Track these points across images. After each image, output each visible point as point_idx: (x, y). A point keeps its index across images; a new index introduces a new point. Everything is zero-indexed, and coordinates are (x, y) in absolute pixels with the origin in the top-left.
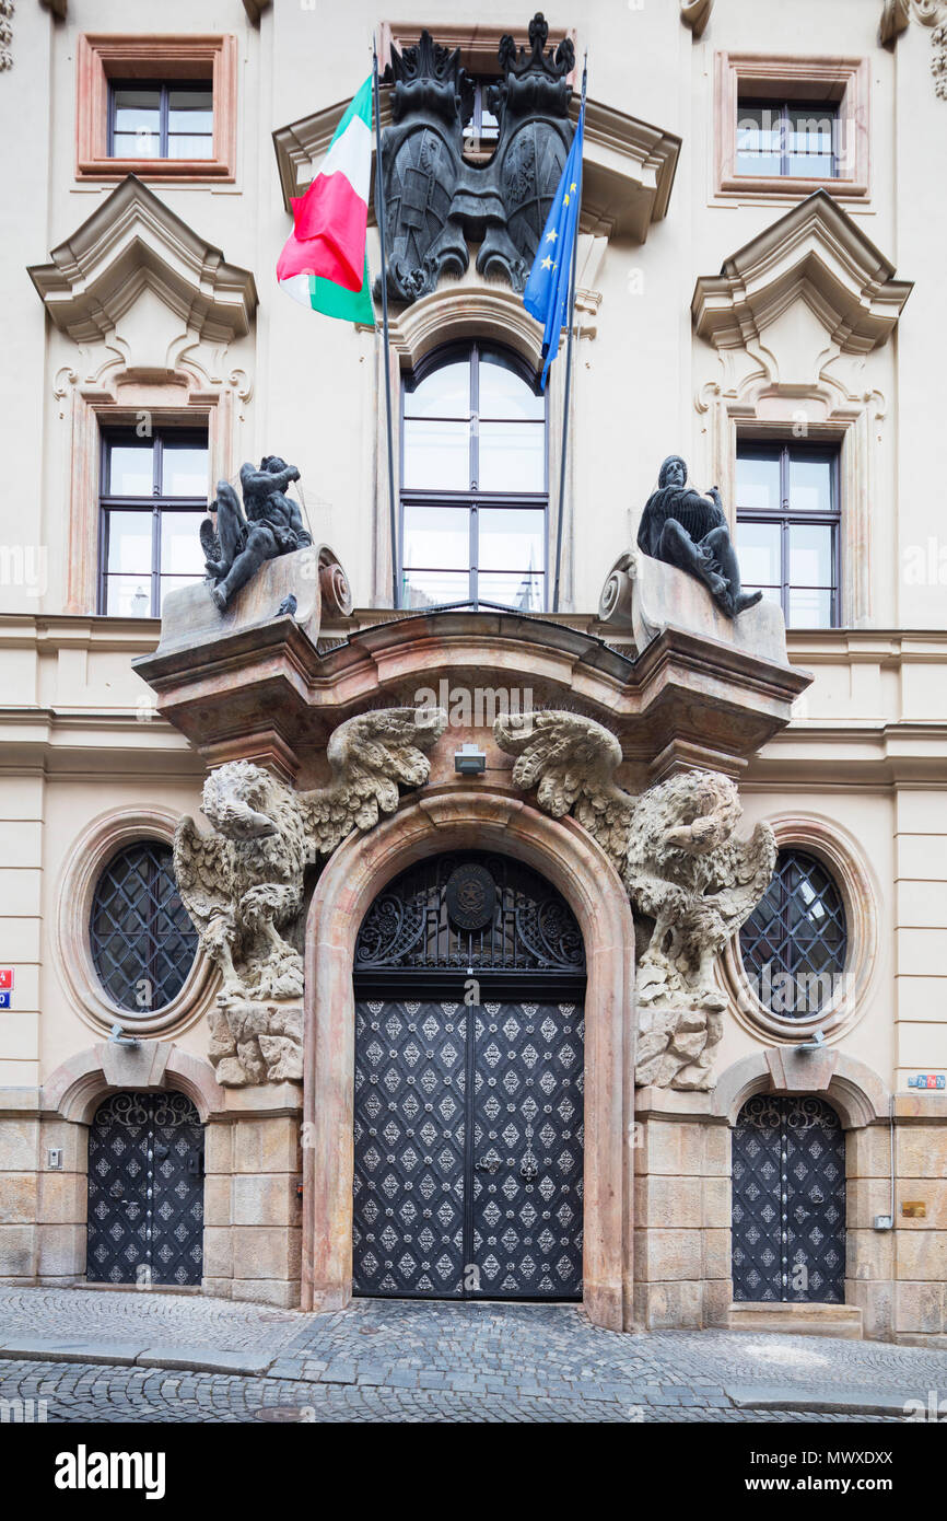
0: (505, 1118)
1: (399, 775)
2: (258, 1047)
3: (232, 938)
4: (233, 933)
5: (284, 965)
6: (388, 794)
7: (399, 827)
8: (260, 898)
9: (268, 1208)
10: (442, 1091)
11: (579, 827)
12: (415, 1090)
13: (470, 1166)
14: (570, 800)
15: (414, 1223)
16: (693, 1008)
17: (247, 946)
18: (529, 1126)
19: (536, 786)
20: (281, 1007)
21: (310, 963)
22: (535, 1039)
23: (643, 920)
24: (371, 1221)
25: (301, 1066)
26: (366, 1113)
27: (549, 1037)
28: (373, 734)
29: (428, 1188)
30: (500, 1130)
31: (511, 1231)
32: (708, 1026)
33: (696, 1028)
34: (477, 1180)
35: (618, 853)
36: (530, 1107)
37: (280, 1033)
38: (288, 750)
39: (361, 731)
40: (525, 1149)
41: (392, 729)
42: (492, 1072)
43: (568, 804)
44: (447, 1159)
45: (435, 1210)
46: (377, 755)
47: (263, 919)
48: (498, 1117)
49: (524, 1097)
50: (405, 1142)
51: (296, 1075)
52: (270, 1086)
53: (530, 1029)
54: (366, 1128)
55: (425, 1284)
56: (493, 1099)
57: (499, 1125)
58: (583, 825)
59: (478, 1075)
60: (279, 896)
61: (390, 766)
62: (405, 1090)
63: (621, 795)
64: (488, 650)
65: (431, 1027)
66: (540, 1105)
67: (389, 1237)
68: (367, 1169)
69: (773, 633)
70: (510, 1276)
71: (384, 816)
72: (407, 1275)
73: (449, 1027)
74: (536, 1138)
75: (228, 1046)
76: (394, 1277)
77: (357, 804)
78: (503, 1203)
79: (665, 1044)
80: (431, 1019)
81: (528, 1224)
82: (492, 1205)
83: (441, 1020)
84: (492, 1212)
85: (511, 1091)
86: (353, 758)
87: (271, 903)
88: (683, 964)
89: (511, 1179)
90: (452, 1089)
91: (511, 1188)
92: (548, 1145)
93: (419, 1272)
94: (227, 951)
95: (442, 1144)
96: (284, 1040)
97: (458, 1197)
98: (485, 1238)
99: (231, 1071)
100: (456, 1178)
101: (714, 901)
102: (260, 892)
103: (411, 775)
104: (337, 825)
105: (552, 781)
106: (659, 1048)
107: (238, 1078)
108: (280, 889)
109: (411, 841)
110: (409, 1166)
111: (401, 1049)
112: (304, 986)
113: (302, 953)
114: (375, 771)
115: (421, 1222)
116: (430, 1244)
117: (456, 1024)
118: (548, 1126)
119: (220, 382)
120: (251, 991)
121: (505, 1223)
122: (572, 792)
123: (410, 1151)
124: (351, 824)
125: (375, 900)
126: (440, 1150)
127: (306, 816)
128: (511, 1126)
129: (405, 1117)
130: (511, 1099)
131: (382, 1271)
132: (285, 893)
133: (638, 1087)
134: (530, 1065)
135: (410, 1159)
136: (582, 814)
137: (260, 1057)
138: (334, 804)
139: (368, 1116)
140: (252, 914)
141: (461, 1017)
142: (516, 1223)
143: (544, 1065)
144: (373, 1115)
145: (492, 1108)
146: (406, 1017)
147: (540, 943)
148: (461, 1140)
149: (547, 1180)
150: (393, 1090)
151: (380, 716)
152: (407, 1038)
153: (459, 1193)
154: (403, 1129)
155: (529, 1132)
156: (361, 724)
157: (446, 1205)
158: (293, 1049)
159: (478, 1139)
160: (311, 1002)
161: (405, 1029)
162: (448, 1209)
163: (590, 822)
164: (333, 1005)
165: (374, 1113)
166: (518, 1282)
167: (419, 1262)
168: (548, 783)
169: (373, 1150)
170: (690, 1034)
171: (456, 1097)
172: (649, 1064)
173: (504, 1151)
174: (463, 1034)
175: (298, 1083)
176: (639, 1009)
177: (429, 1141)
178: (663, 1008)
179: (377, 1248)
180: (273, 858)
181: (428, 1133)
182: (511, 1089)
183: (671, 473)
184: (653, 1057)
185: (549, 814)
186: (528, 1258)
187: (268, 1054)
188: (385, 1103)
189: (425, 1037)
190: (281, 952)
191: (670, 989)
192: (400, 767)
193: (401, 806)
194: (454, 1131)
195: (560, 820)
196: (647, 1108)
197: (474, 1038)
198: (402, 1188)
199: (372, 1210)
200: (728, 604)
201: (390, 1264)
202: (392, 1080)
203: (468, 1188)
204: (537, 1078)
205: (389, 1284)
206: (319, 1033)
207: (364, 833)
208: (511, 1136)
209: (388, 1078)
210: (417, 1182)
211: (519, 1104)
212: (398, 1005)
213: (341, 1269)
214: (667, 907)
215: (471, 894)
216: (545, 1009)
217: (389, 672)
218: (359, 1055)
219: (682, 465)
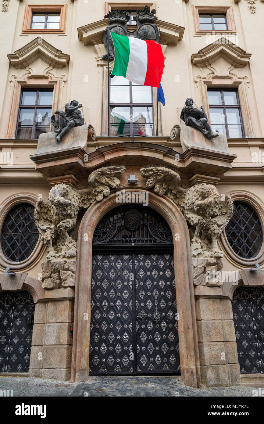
0: (147, 298)
1: (110, 185)
2: (59, 275)
3: (53, 237)
4: (54, 235)
5: (70, 245)
6: (106, 190)
7: (109, 200)
8: (64, 225)
9: (58, 338)
10: (124, 288)
11: (168, 199)
12: (114, 288)
13: (135, 318)
14: (165, 191)
15: (113, 342)
16: (211, 257)
17: (57, 239)
18: (156, 300)
19: (154, 187)
20: (68, 260)
21: (79, 245)
22: (157, 268)
23: (191, 227)
24: (97, 341)
25: (74, 281)
26: (95, 296)
27: (161, 266)
28: (103, 174)
29: (119, 327)
30: (145, 302)
31: (151, 344)
32: (217, 263)
33: (213, 264)
34: (137, 323)
35: (181, 206)
36: (156, 293)
37: (68, 269)
38: (76, 179)
39: (99, 174)
40: (155, 310)
41: (108, 172)
42: (142, 280)
43: (164, 192)
44: (126, 315)
45: (121, 336)
46: (104, 180)
47: (64, 231)
48: (145, 297)
49: (154, 289)
50: (110, 308)
51: (72, 285)
52: (62, 289)
53: (154, 264)
54: (95, 303)
55: (118, 369)
56: (142, 290)
57: (144, 301)
58: (169, 198)
59: (137, 281)
60: (70, 223)
61: (108, 183)
62: (110, 288)
63: (181, 189)
64: (138, 151)
65: (119, 264)
66: (160, 292)
67: (104, 348)
68: (95, 320)
69: (223, 142)
70: (151, 364)
71: (105, 197)
72: (111, 365)
73: (126, 264)
74: (159, 306)
75: (48, 274)
76: (105, 366)
77: (96, 193)
78: (148, 333)
79: (203, 270)
80: (119, 261)
81: (157, 341)
82: (143, 333)
83: (123, 261)
84: (143, 336)
85: (149, 287)
86: (96, 181)
87: (67, 226)
88: (206, 241)
89: (150, 322)
90: (127, 287)
91: (150, 326)
92: (163, 308)
93: (115, 363)
94: (51, 242)
95: (124, 308)
96: (69, 272)
97: (130, 330)
98: (141, 348)
99: (48, 283)
100: (129, 322)
101: (215, 221)
102: (64, 222)
103: (114, 185)
104: (89, 200)
105: (159, 186)
106: (201, 272)
107: (50, 286)
108: (71, 221)
109: (113, 203)
110: (111, 318)
111: (108, 272)
112: (76, 252)
113: (76, 241)
114: (102, 184)
115: (116, 341)
116: (120, 351)
117: (128, 263)
118: (163, 301)
119: (58, 78)
120: (58, 255)
121: (148, 341)
122: (165, 189)
123: (112, 312)
124: (94, 199)
125: (100, 221)
126: (123, 311)
127: (80, 197)
128: (149, 301)
129: (110, 298)
130: (149, 290)
131: (101, 363)
132: (72, 222)
133: (195, 286)
134: (155, 277)
135: (112, 315)
136: (169, 195)
137: (59, 278)
138: (89, 194)
139: (96, 298)
140: (61, 230)
141: (130, 260)
142: (153, 341)
143: (160, 277)
144: (98, 298)
145: (142, 294)
146: (110, 260)
147: (157, 234)
148: (131, 307)
149: (164, 322)
150: (105, 288)
151: (104, 169)
152: (111, 268)
153: (131, 328)
154: (109, 303)
155: (156, 303)
156: (99, 171)
157: (126, 334)
158: (72, 275)
159: (137, 306)
160: (79, 258)
161: (110, 265)
162: (127, 336)
163: (172, 197)
164: (86, 259)
166: (154, 367)
167: (115, 359)
168: (157, 186)
169: (98, 312)
170: (211, 266)
171: (129, 290)
172: (198, 278)
173: (147, 311)
174: (131, 266)
175: (73, 288)
176: (193, 258)
177: (119, 307)
178: (201, 258)
179: (98, 353)
180: (69, 212)
181: (119, 304)
182: (149, 286)
183: (189, 102)
184: (199, 275)
185: (158, 195)
186: (158, 356)
187: (63, 277)
188: (103, 293)
189: (117, 268)
190: (69, 241)
191: (203, 251)
192: (110, 182)
193: (111, 193)
194: (128, 303)
195: (162, 197)
196: (199, 294)
197: (135, 268)
198: (109, 327)
199: (97, 337)
200: (209, 137)
201: (104, 360)
202: (105, 284)
203: (134, 326)
204: (158, 282)
205: (103, 369)
206: (81, 269)
207: (98, 202)
208: (149, 305)
210: (115, 324)
211: (152, 292)
212: (108, 256)
213: (86, 363)
214: (199, 224)
215: (133, 218)
216: (159, 256)
217: (108, 157)
218: (93, 275)
219: (192, 100)
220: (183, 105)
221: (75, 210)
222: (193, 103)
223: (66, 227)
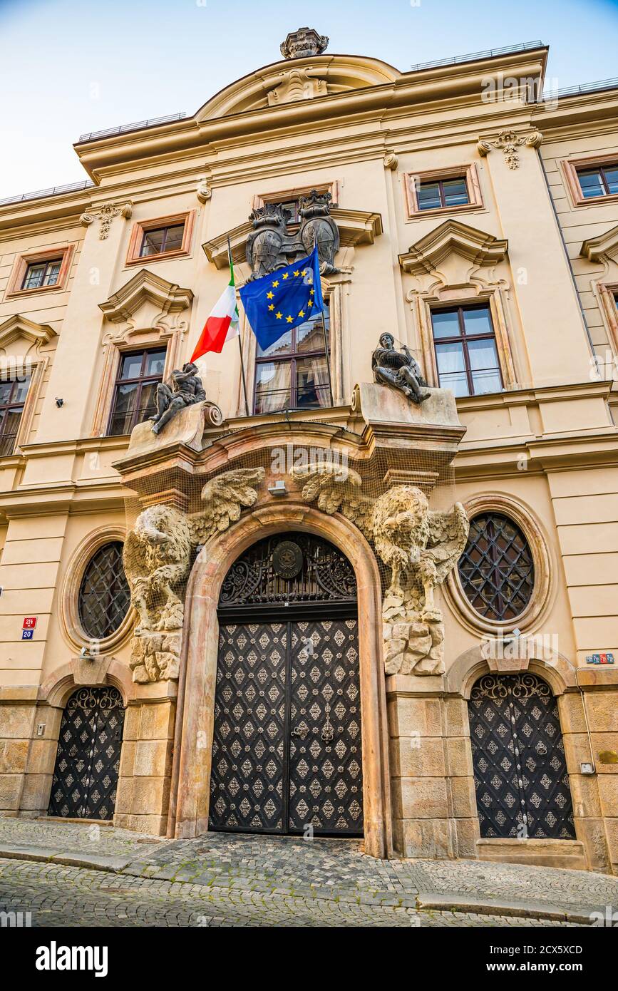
0: (312, 699)
1: (240, 501)
2: (155, 659)
3: (146, 596)
4: (147, 593)
5: (172, 610)
6: (234, 512)
7: (241, 527)
8: (161, 574)
9: (154, 764)
10: (271, 682)
11: (344, 518)
12: (254, 682)
13: (288, 735)
14: (336, 504)
15: (250, 775)
16: (420, 621)
17: (156, 600)
18: (328, 704)
19: (316, 499)
20: (169, 635)
21: (187, 607)
22: (331, 645)
23: (385, 569)
24: (223, 774)
25: (178, 670)
27: (339, 643)
28: (226, 483)
29: (260, 751)
30: (308, 708)
31: (316, 781)
32: (430, 632)
33: (424, 634)
34: (292, 744)
35: (369, 530)
36: (328, 691)
37: (167, 650)
38: (184, 495)
39: (220, 483)
40: (325, 721)
41: (236, 480)
42: (303, 668)
43: (336, 506)
44: (273, 730)
45: (264, 766)
46: (229, 492)
47: (162, 584)
48: (307, 699)
49: (324, 684)
50: (247, 717)
51: (175, 676)
52: (163, 682)
53: (327, 638)
54: (222, 708)
55: (256, 822)
56: (303, 686)
57: (307, 704)
58: (346, 517)
59: (294, 670)
60: (172, 572)
61: (235, 498)
62: (247, 682)
63: (366, 499)
65: (265, 640)
66: (335, 689)
67: (234, 787)
68: (221, 737)
69: (448, 405)
70: (315, 816)
71: (232, 523)
72: (245, 815)
73: (276, 640)
74: (332, 713)
75: (139, 659)
76: (236, 816)
77: (218, 518)
78: (311, 761)
79: (403, 646)
80: (265, 635)
81: (328, 776)
82: (303, 762)
83: (271, 635)
84: (302, 768)
85: (315, 681)
86: (215, 495)
87: (167, 576)
88: (414, 592)
89: (315, 743)
90: (277, 680)
91: (315, 750)
92: (340, 717)
93: (253, 813)
94: (143, 604)
95: (270, 718)
96: (169, 655)
97: (279, 757)
98: (298, 787)
99: (139, 674)
100: (279, 742)
101: (430, 553)
102: (161, 571)
103: (246, 501)
104: (207, 529)
105: (325, 496)
106: (399, 649)
107: (143, 679)
108: (173, 567)
109: (249, 533)
110: (248, 734)
111: (245, 655)
112: (183, 621)
113: (183, 602)
114: (228, 500)
115: (255, 775)
116: (261, 791)
117: (280, 638)
118: (340, 704)
120: (154, 626)
121: (311, 776)
122: (337, 500)
123: (249, 724)
124: (214, 528)
125: (232, 566)
126: (268, 723)
127: (190, 526)
128: (316, 705)
129: (247, 700)
130: (315, 686)
131: (228, 812)
132: (177, 569)
133: (387, 676)
134: (328, 663)
135: (249, 729)
136: (345, 512)
137: (155, 665)
138: (207, 519)
139: (224, 700)
140: (156, 583)
141: (283, 633)
142: (319, 776)
143: (337, 662)
144: (227, 700)
145: (303, 693)
146: (250, 634)
147: (331, 584)
148: (282, 715)
149: (340, 743)
150: (240, 682)
151: (230, 474)
152: (250, 647)
153: (280, 753)
154: (245, 708)
155: (328, 709)
156: (220, 479)
157: (272, 763)
158: (173, 660)
159: (293, 715)
160: (187, 630)
161: (249, 643)
162: (273, 765)
163: (351, 515)
164: (199, 632)
165: (228, 698)
166: (321, 821)
167: (253, 805)
168: (322, 498)
169: (226, 724)
170: (419, 638)
171: (279, 687)
172: (393, 660)
173: (311, 723)
174: (284, 644)
175: (176, 681)
176: (384, 624)
177: (261, 717)
178: (401, 623)
179: (225, 794)
180: (170, 552)
181: (261, 711)
182: (315, 679)
184: (396, 655)
185: (325, 513)
186: (328, 802)
187: (160, 663)
188: (235, 691)
189: (260, 647)
190: (172, 602)
191: (405, 610)
192: (240, 497)
193: (242, 516)
194: (278, 709)
195: (332, 515)
196: (394, 690)
197: (291, 646)
198: (243, 751)
199: (223, 766)
200: (415, 399)
201: (233, 806)
202: (239, 675)
203: (287, 749)
204: (332, 671)
205: (232, 822)
206: (190, 650)
207: (221, 532)
208: (315, 711)
209: (237, 675)
210: (253, 746)
211: (320, 689)
212: (245, 627)
213: (195, 808)
214: (394, 561)
215: (287, 558)
216: (337, 625)
217: (234, 454)
218: (220, 660)
219: (389, 336)
220: (375, 345)
221: (181, 548)
222: (392, 340)
223: (166, 579)
